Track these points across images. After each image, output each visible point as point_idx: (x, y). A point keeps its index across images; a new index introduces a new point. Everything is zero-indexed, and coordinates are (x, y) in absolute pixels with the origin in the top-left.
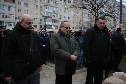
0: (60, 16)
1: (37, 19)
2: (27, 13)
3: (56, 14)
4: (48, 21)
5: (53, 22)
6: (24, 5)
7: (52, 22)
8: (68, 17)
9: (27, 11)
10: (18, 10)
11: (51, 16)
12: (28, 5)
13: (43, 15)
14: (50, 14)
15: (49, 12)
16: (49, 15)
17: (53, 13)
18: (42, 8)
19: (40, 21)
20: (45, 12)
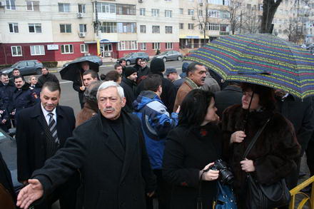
4: (104, 11)
5: (120, 12)
7: (118, 13)
19: (80, 11)
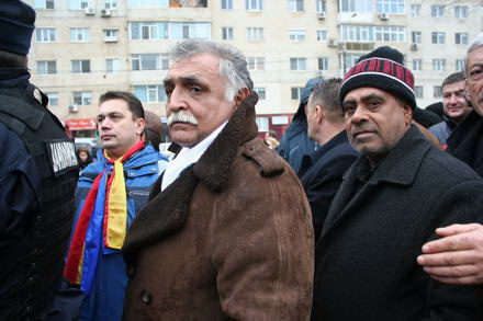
0: (413, 34)
1: (303, 59)
2: (262, 37)
3: (394, 27)
6: (247, 8)
8: (458, 36)
9: (261, 29)
10: (224, 30)
11: (367, 41)
12: (261, 8)
13: (332, 41)
14: (364, 34)
15: (358, 25)
16: (358, 38)
17: (379, 23)
18: (324, 9)
19: (321, 67)
20: (339, 26)
